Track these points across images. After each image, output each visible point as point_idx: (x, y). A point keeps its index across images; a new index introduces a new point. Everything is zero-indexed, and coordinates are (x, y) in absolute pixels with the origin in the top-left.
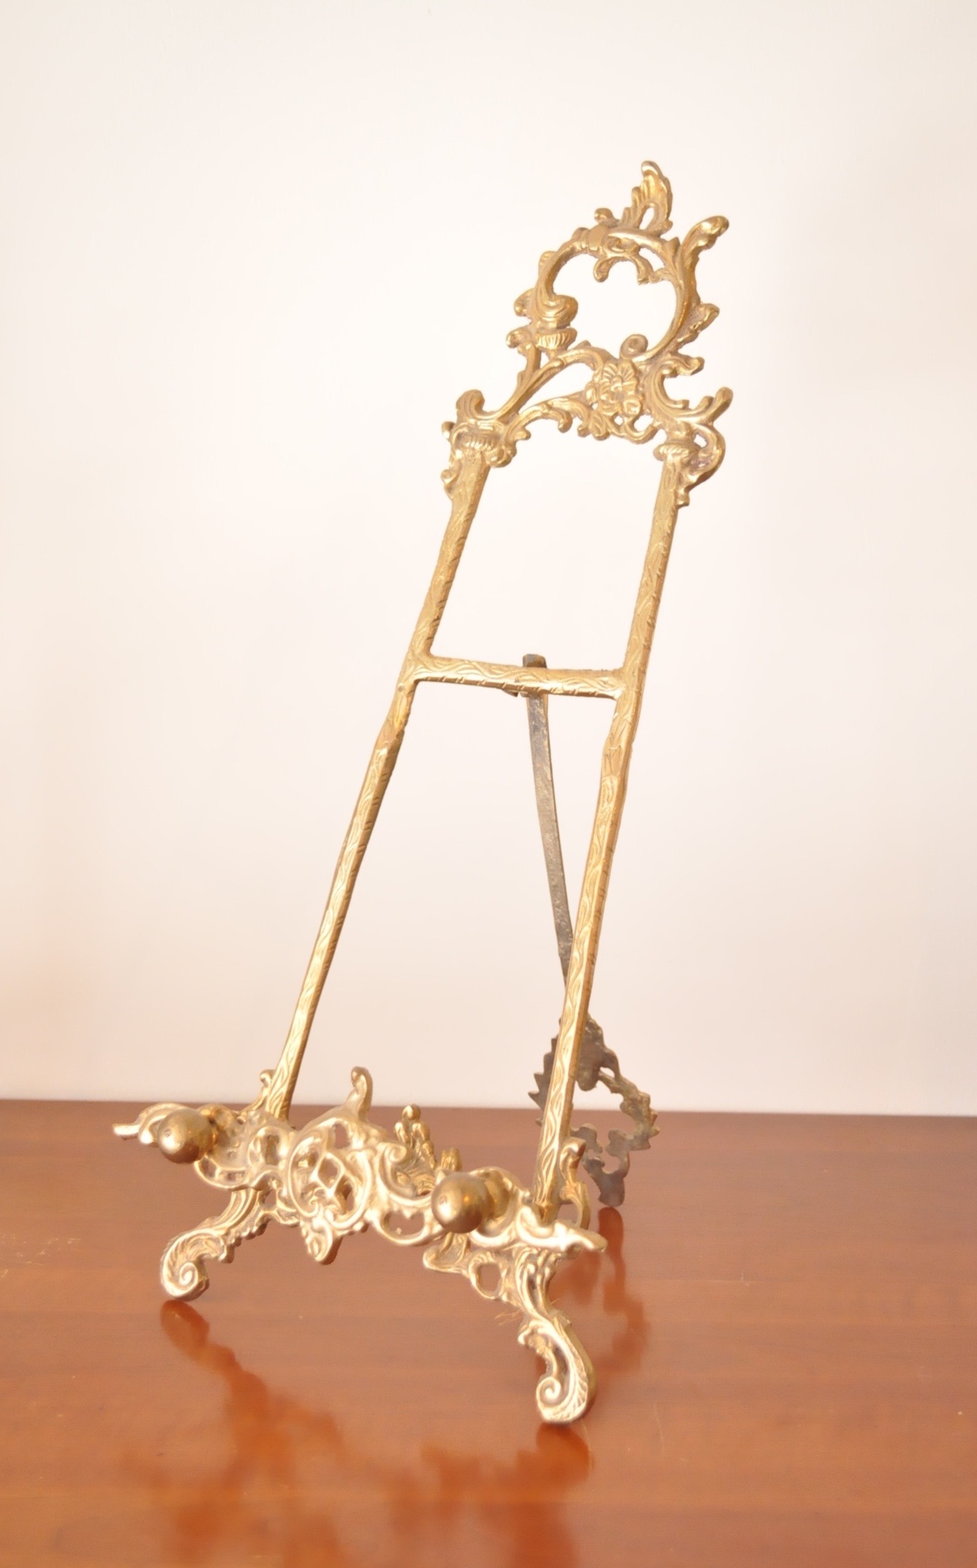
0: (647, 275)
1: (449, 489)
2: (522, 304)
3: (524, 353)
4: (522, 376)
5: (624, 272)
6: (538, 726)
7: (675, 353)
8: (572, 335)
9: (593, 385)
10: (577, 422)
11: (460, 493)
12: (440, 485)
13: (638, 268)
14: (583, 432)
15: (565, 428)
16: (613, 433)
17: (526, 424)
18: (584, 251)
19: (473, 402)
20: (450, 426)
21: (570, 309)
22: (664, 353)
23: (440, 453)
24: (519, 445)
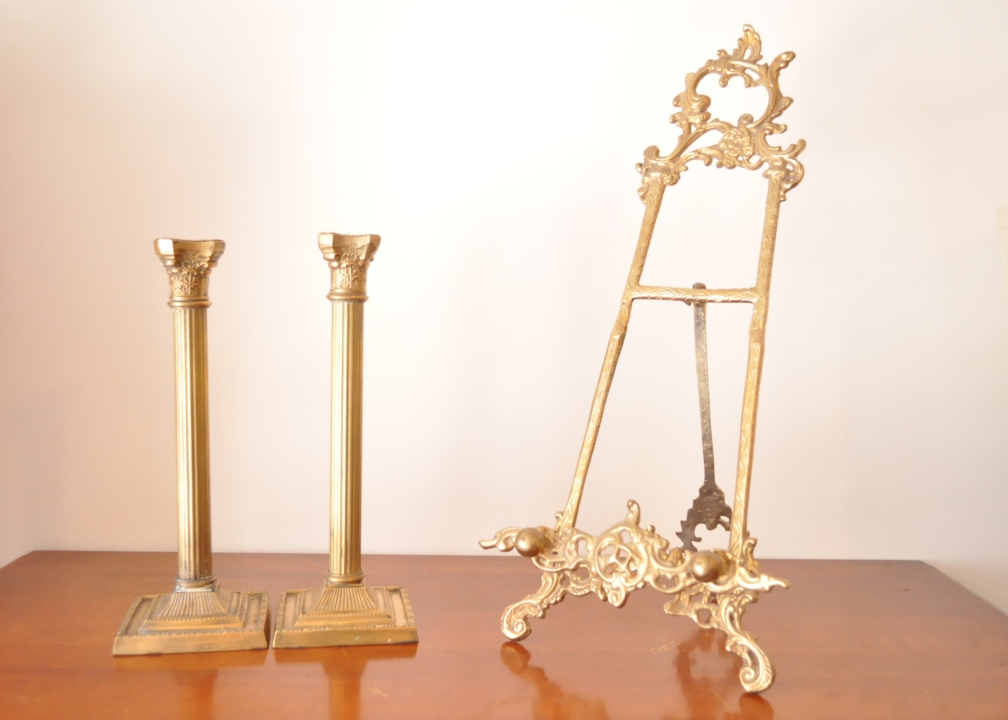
0: (750, 83)
1: (643, 198)
2: (677, 101)
3: (681, 126)
4: (681, 138)
5: (737, 82)
6: (700, 323)
7: (770, 122)
8: (709, 116)
9: (723, 140)
10: (715, 161)
11: (650, 200)
12: (637, 197)
13: (745, 79)
14: (720, 165)
15: (709, 164)
16: (738, 165)
17: (685, 163)
18: (714, 71)
19: (653, 152)
20: (641, 165)
21: (706, 102)
22: (764, 123)
23: (636, 179)
24: (682, 174)
